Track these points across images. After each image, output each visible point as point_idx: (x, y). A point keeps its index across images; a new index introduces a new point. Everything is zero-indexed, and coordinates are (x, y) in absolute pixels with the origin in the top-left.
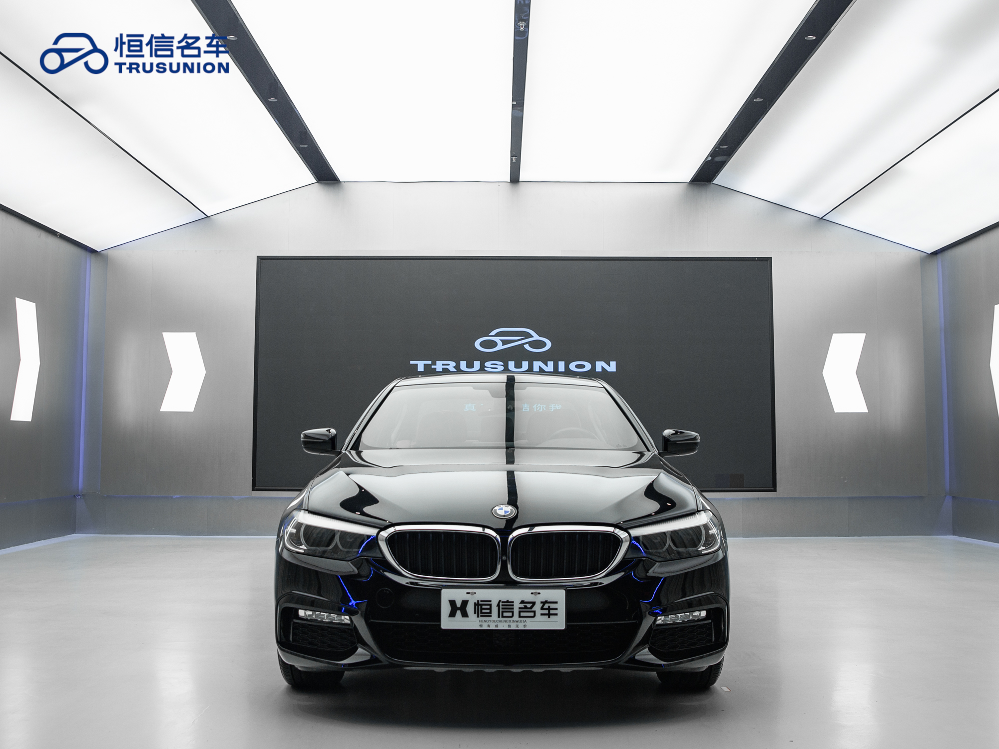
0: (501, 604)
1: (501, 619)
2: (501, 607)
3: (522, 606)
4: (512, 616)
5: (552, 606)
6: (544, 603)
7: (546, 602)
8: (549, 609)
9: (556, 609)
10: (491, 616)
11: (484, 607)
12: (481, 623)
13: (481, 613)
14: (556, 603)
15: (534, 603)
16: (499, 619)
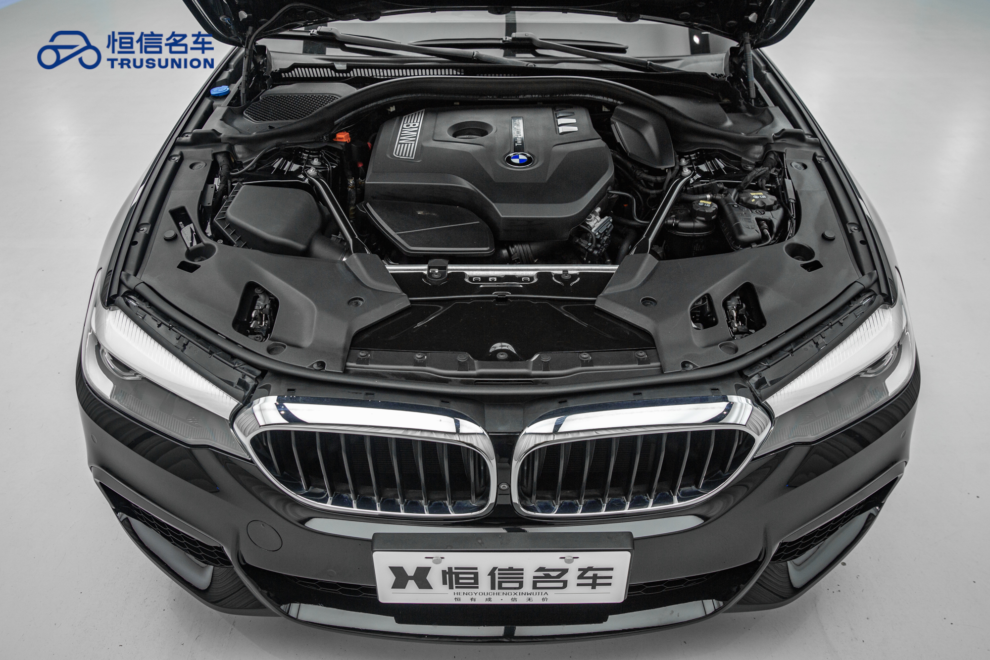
0: (497, 572)
1: (497, 590)
2: (497, 576)
3: (541, 574)
4: (521, 586)
5: (600, 574)
6: (584, 571)
7: (590, 569)
8: (595, 577)
9: (611, 577)
10: (477, 587)
11: (461, 576)
12: (458, 596)
13: (457, 582)
14: (612, 569)
15: (564, 571)
16: (493, 591)
